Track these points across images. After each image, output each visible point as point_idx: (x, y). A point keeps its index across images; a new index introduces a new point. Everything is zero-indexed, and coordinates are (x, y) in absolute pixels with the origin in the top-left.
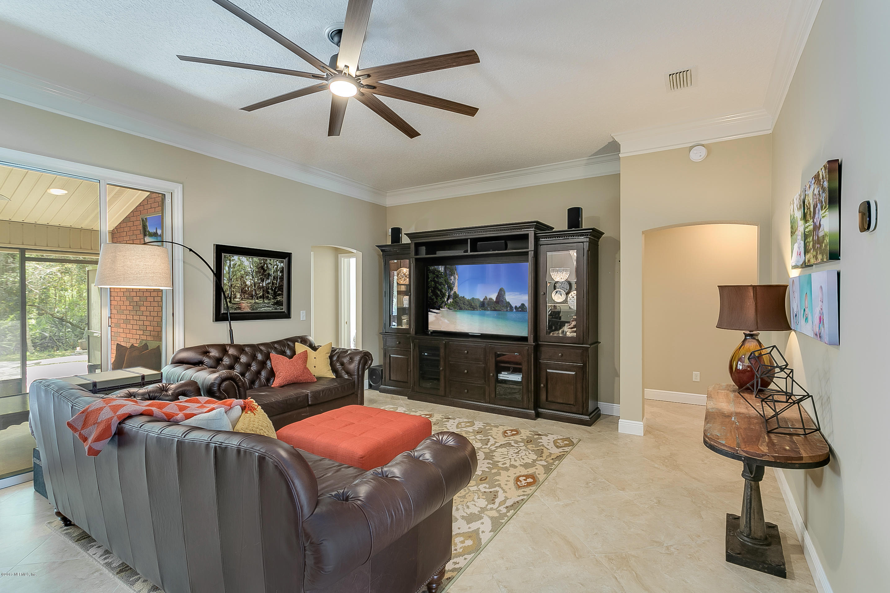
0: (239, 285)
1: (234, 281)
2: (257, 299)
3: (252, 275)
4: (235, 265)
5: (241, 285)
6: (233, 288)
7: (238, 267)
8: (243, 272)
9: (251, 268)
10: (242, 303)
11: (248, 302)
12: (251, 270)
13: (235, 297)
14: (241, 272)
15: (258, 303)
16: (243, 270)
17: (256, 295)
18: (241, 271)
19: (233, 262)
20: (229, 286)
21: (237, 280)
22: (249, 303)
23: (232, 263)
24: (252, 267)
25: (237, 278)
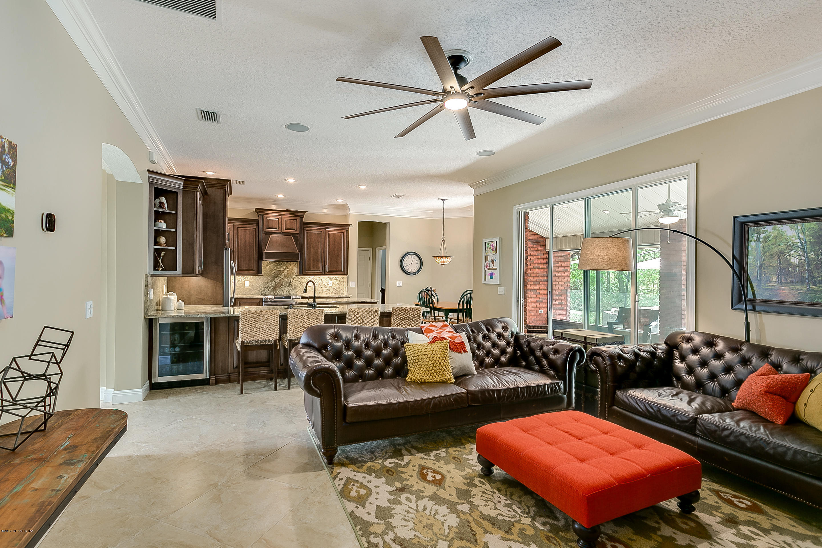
0: (774, 265)
1: (766, 259)
2: (815, 284)
3: (804, 249)
4: (768, 238)
5: (780, 264)
6: (764, 269)
7: (774, 240)
8: (783, 246)
9: (799, 238)
10: (782, 289)
11: (794, 288)
12: (801, 242)
13: (769, 281)
14: (780, 247)
15: (814, 291)
16: (784, 243)
17: (812, 279)
18: (779, 245)
19: (764, 235)
20: (757, 266)
21: (771, 258)
22: (795, 290)
23: (762, 236)
24: (802, 236)
25: (771, 255)
